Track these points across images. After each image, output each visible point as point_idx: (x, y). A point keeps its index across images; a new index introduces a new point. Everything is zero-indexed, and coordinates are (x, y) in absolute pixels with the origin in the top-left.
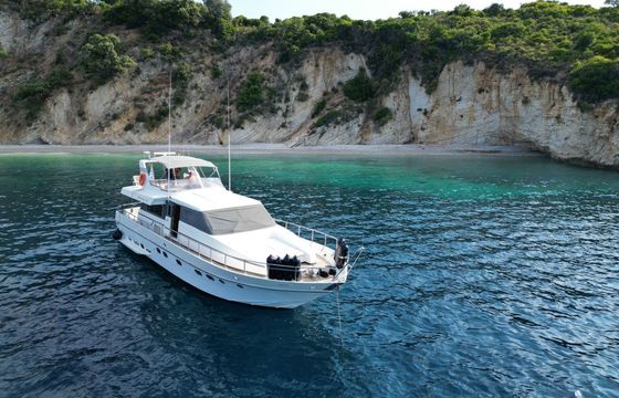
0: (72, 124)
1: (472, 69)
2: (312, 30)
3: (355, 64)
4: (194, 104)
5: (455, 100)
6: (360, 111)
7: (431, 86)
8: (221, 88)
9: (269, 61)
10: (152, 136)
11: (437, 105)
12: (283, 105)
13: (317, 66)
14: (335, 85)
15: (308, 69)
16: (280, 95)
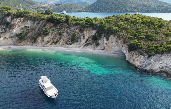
0: (42, 43)
1: (115, 37)
2: (87, 24)
3: (94, 32)
4: (63, 39)
5: (112, 42)
6: (94, 43)
7: (107, 39)
8: (68, 36)
9: (78, 31)
10: (55, 46)
11: (109, 43)
12: (80, 40)
13: (87, 32)
14: (90, 36)
15: (85, 33)
16: (79, 38)
